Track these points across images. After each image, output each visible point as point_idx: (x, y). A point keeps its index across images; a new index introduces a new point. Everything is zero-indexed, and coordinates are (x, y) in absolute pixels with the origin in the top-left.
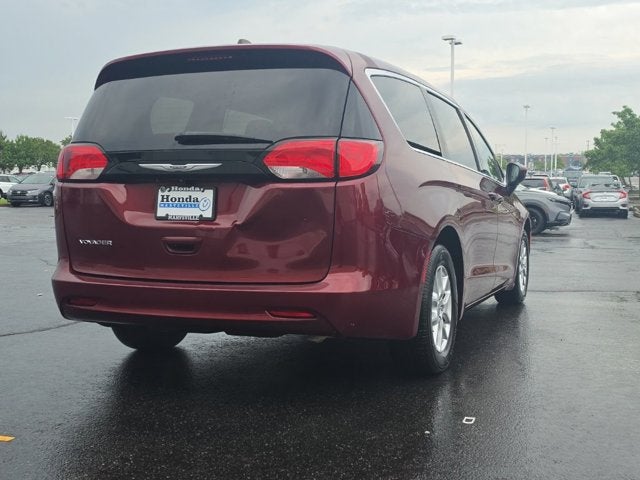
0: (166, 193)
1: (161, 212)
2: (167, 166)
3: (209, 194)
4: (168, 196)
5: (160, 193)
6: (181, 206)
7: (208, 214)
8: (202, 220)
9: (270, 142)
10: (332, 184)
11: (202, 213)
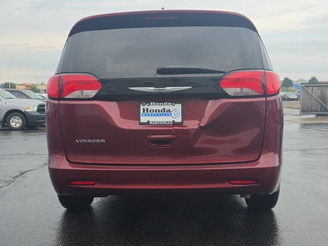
0: (146, 107)
1: (144, 119)
2: (151, 89)
3: (178, 107)
4: (147, 109)
5: (142, 107)
6: (157, 115)
7: (179, 119)
8: (175, 124)
9: (224, 72)
10: (263, 99)
11: (174, 119)
